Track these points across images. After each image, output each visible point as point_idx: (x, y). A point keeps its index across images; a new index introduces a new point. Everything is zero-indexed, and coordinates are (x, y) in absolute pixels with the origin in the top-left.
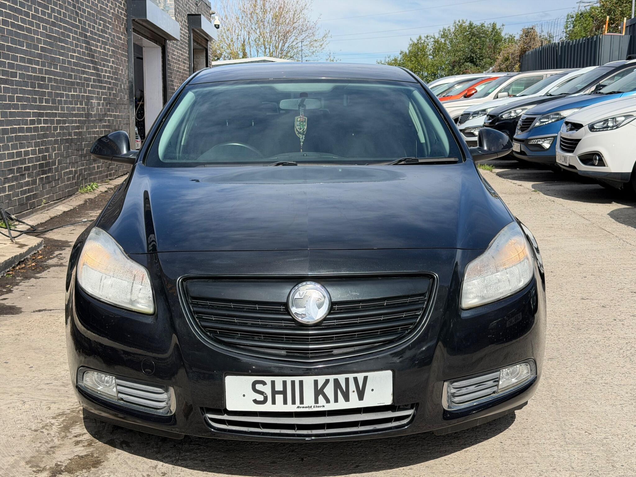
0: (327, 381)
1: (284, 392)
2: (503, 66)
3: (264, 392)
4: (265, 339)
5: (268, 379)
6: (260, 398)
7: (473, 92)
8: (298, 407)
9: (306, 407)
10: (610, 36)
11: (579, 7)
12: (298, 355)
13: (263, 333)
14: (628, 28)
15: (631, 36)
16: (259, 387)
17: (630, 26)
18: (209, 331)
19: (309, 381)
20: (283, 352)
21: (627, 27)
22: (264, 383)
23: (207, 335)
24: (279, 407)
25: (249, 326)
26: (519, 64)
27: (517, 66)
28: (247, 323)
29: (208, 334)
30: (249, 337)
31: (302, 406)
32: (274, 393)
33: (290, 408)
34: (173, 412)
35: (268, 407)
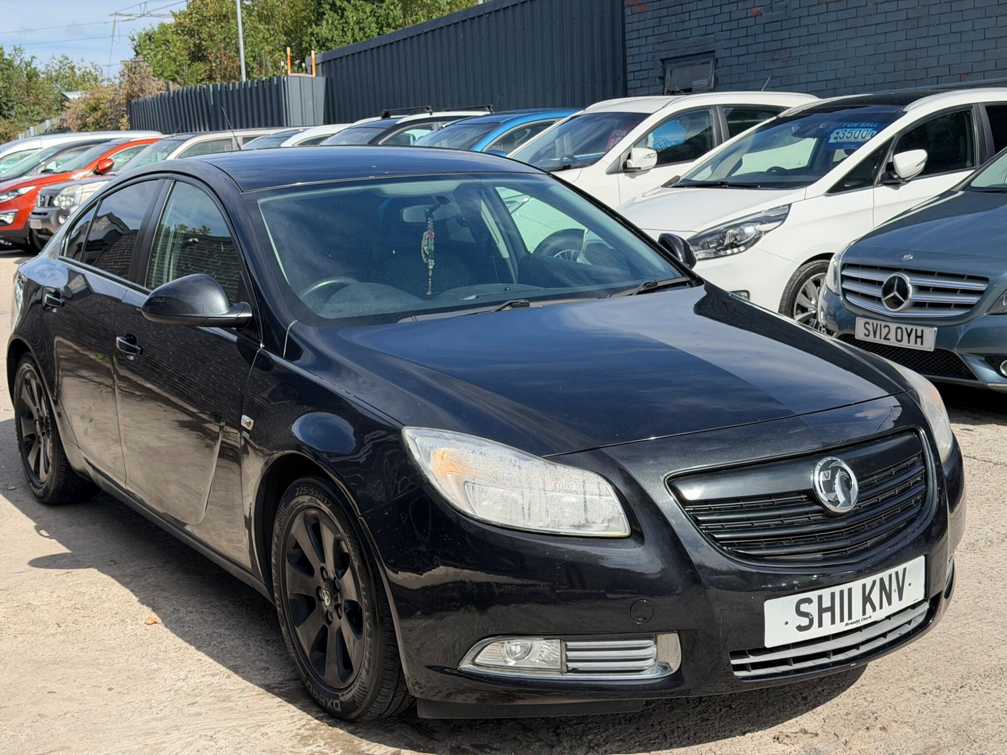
0: (874, 582)
1: (831, 609)
2: (90, 120)
3: (809, 614)
4: (795, 542)
5: (813, 595)
6: (805, 622)
7: (108, 165)
8: (847, 624)
9: (855, 623)
10: (298, 78)
11: (115, 22)
12: (836, 555)
13: (792, 535)
14: (320, 67)
15: (327, 79)
16: (804, 608)
17: (323, 63)
18: (727, 545)
19: (856, 586)
20: (819, 555)
21: (317, 65)
22: (809, 601)
23: (723, 550)
24: (828, 629)
25: (772, 529)
26: (126, 117)
27: (124, 120)
28: (769, 525)
29: (725, 548)
30: (776, 544)
31: (850, 621)
32: (821, 611)
33: (840, 627)
34: (675, 669)
35: (815, 632)
